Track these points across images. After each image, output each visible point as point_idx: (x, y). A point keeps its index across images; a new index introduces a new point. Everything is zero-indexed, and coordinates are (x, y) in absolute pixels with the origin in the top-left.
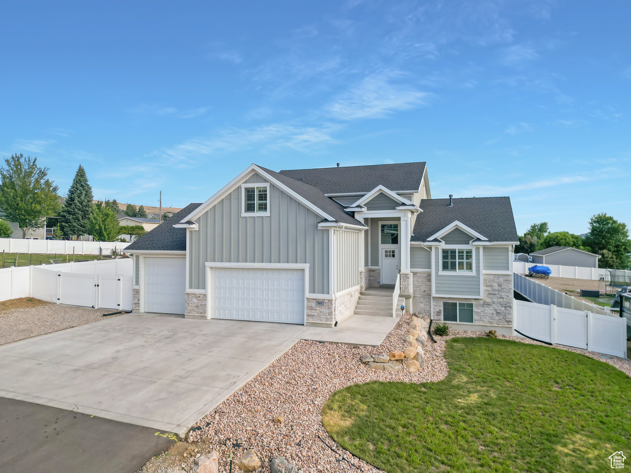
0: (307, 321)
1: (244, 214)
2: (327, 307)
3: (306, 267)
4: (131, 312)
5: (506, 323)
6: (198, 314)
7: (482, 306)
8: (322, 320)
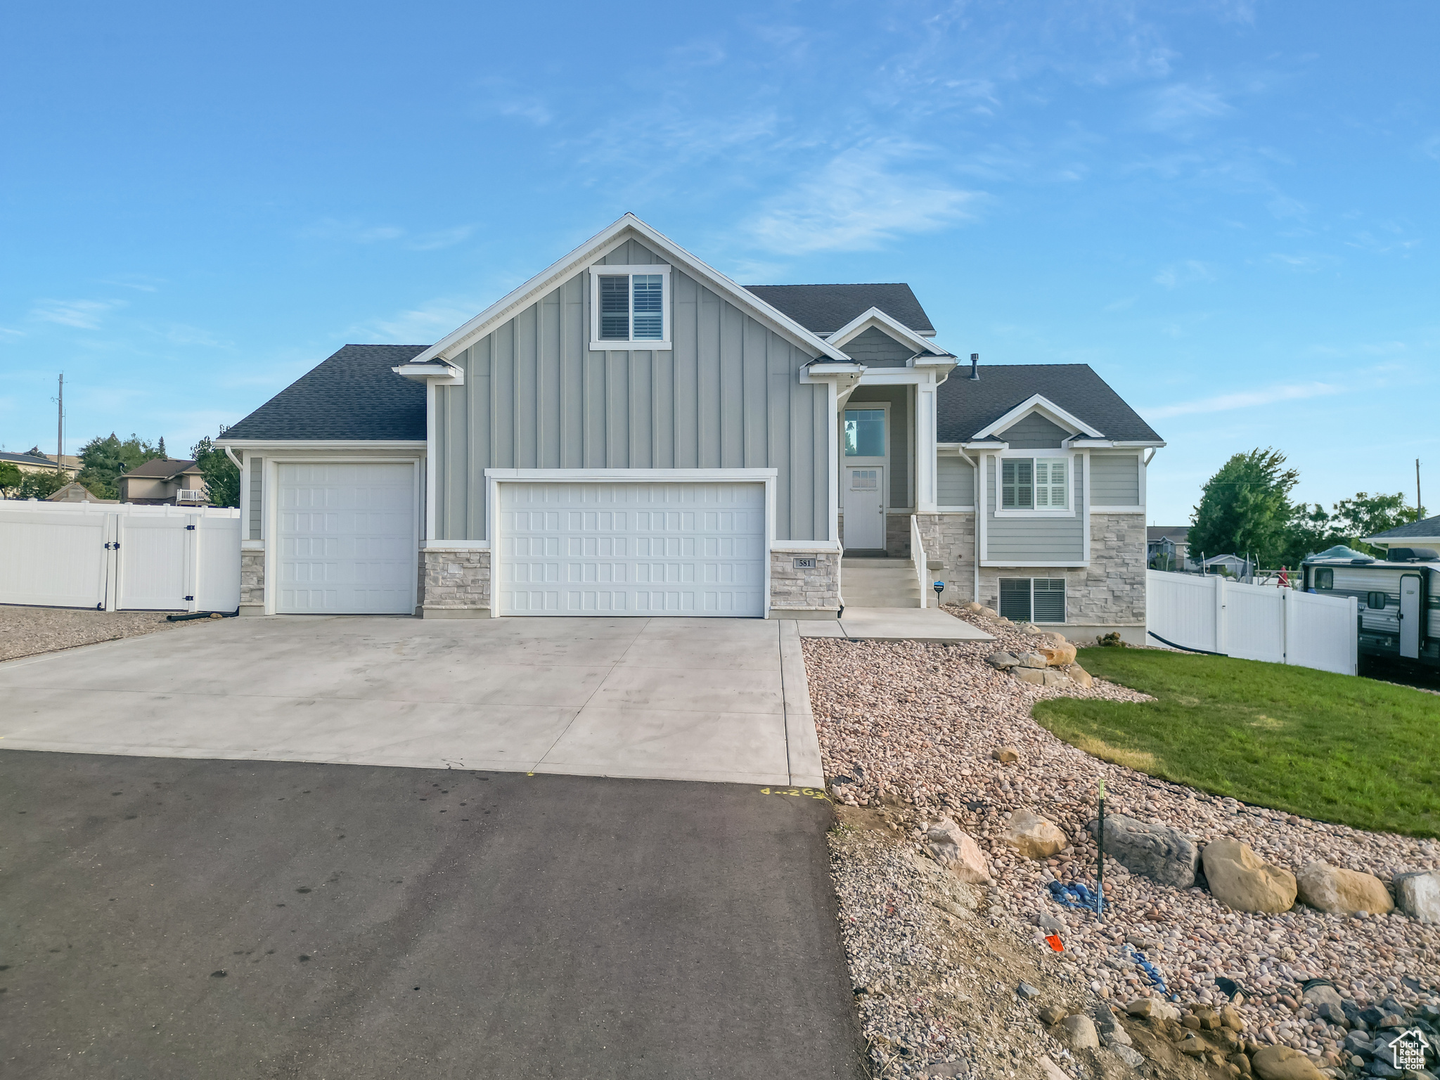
0: (772, 608)
1: (597, 344)
2: (823, 572)
3: (770, 476)
4: (237, 614)
5: (1132, 619)
6: (465, 604)
7: (1083, 584)
8: (810, 603)
